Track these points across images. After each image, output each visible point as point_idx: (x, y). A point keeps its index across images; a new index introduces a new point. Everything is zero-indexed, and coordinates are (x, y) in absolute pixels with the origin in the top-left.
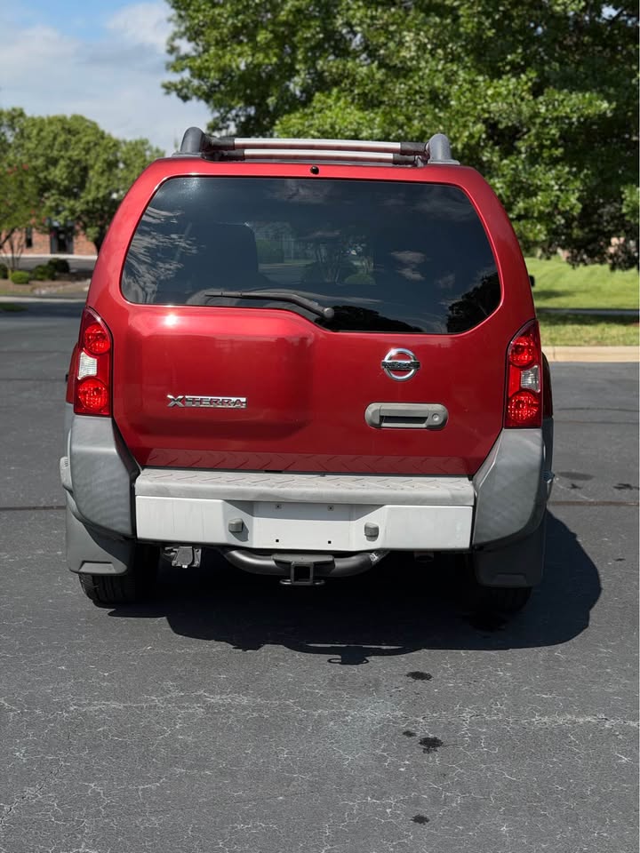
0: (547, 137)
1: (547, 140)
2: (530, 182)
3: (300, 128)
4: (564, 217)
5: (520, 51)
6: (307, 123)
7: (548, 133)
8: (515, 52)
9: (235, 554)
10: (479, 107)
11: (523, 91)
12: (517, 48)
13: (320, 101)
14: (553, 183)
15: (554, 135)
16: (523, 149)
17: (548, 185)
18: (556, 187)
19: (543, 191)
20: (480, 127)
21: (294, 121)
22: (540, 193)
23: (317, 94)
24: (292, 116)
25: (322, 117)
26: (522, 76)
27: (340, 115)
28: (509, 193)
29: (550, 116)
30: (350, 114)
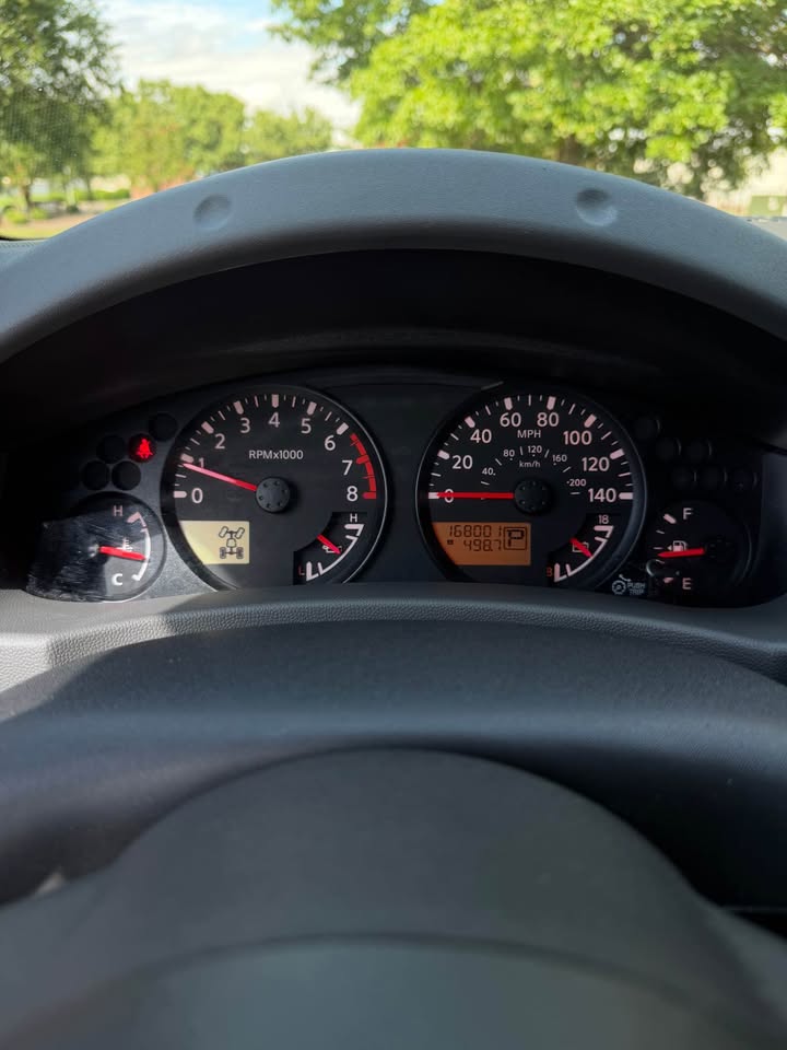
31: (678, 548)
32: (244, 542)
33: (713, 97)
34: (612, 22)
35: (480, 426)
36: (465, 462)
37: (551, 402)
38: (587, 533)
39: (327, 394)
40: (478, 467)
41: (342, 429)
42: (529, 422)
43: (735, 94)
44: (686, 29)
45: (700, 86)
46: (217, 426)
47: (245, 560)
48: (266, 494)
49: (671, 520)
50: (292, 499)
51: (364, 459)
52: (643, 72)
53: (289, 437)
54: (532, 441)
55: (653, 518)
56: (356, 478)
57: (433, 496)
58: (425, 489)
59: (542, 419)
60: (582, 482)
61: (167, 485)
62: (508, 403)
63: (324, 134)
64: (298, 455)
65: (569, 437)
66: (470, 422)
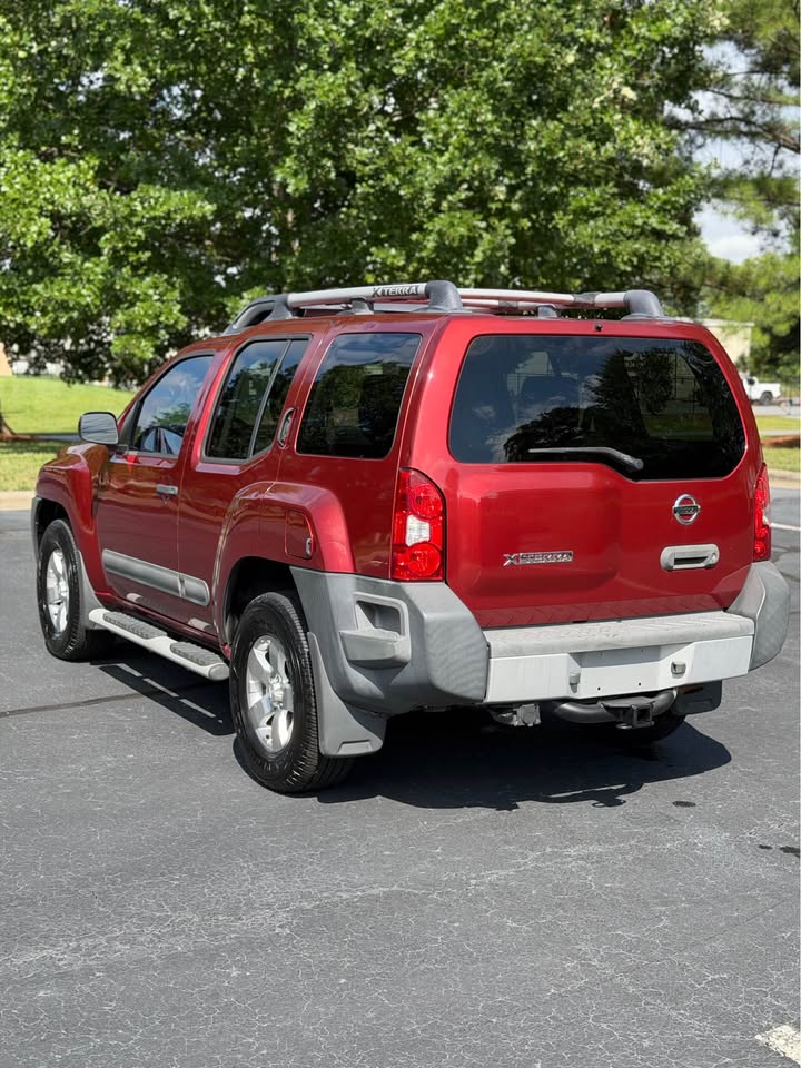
0: (133, 238)
1: (133, 241)
2: (127, 290)
4: (168, 333)
5: (76, 132)
7: (134, 234)
8: (71, 134)
9: (565, 706)
10: (42, 196)
11: (87, 180)
12: (74, 129)
19: (142, 301)
20: (46, 222)
28: (98, 303)
29: (147, 216)
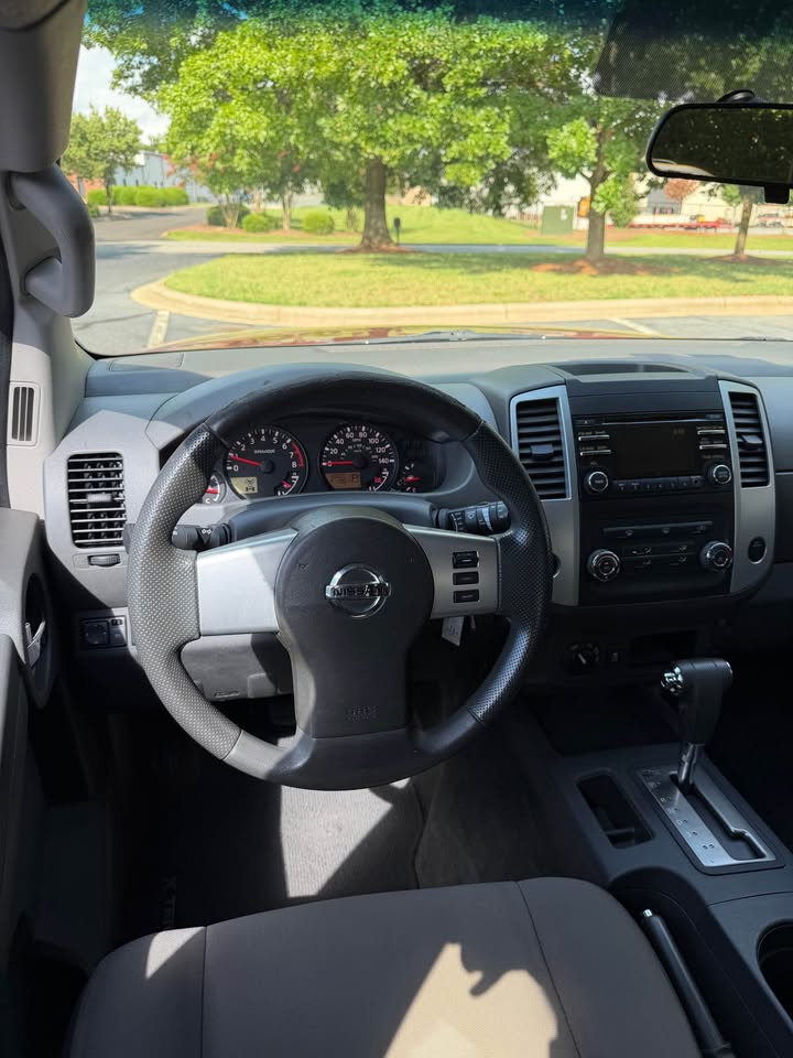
3: (207, 70)
6: (213, 66)
13: (223, 40)
14: (483, 124)
15: (478, 73)
16: (448, 88)
17: (479, 126)
18: (486, 130)
21: (199, 62)
22: (471, 135)
23: (220, 33)
24: (197, 57)
25: (229, 57)
26: (438, 9)
27: (247, 54)
30: (258, 53)
31: (410, 478)
32: (255, 485)
33: (499, 129)
34: (407, 55)
35: (339, 438)
36: (335, 451)
37: (364, 429)
38: (380, 475)
39: (282, 428)
40: (340, 452)
41: (289, 441)
42: (356, 436)
43: (517, 126)
44: (472, 67)
45: (487, 119)
46: (242, 442)
47: (256, 491)
48: (263, 467)
49: (407, 468)
50: (272, 469)
51: (298, 452)
52: (437, 103)
53: (269, 445)
54: (359, 443)
55: (401, 468)
56: (296, 458)
57: (324, 464)
58: (321, 462)
59: (361, 434)
60: (376, 457)
61: (225, 464)
62: (349, 429)
63: (130, 137)
64: (273, 451)
65: (371, 441)
66: (335, 437)
